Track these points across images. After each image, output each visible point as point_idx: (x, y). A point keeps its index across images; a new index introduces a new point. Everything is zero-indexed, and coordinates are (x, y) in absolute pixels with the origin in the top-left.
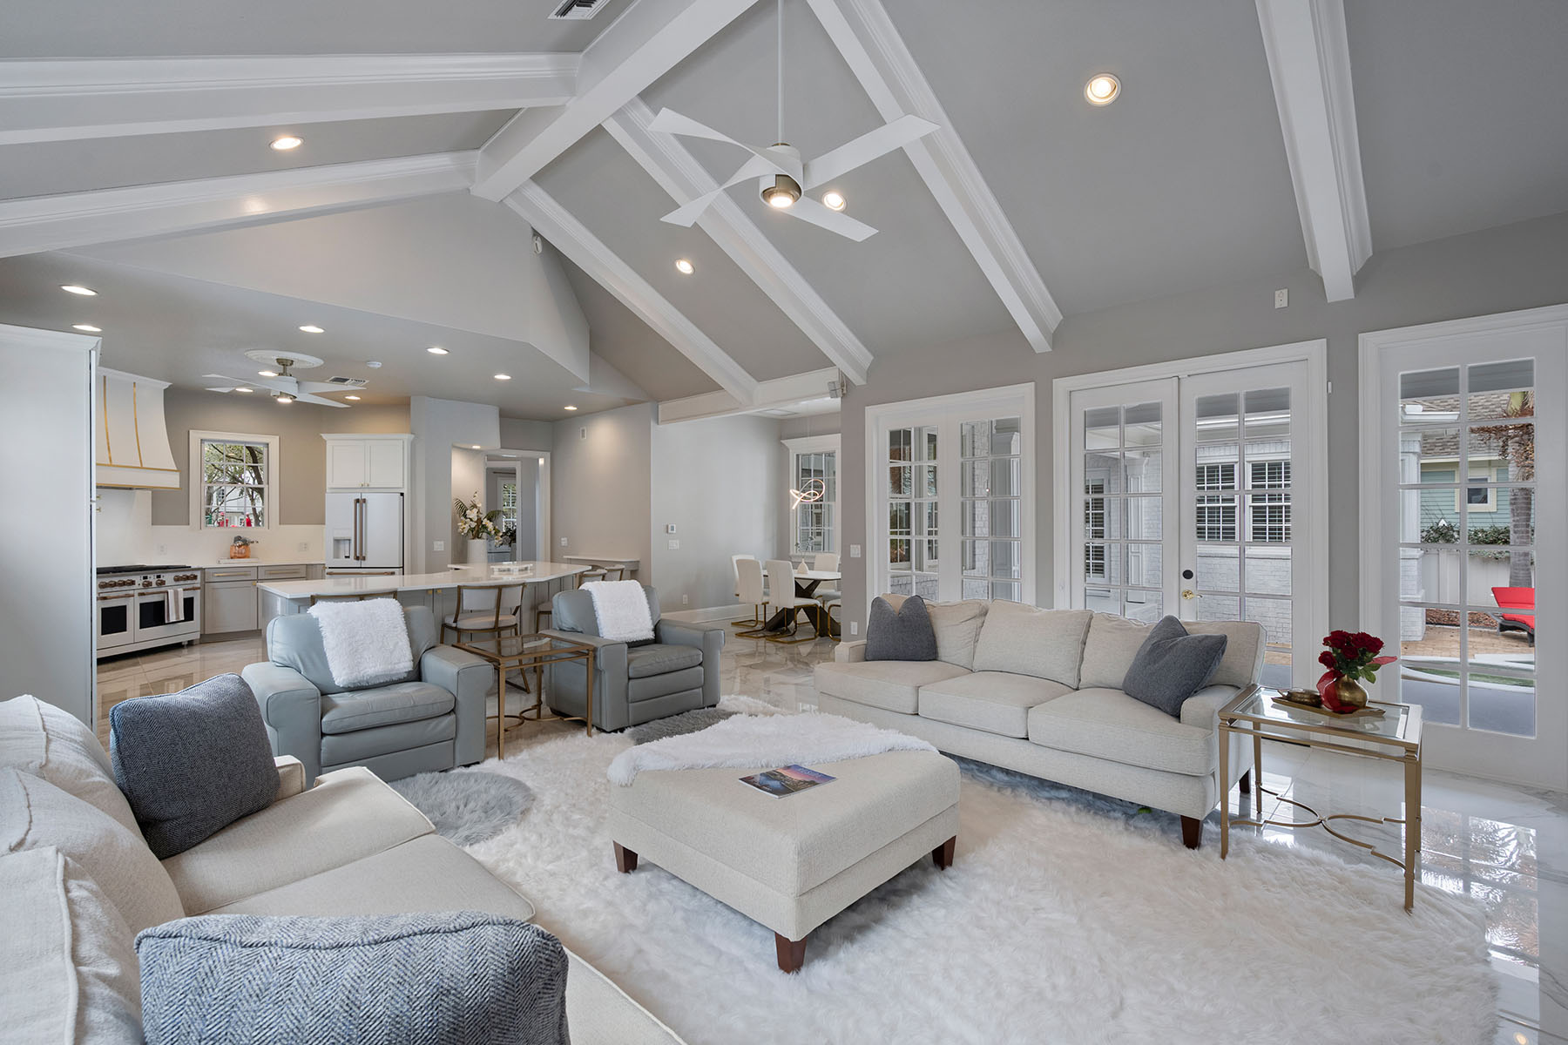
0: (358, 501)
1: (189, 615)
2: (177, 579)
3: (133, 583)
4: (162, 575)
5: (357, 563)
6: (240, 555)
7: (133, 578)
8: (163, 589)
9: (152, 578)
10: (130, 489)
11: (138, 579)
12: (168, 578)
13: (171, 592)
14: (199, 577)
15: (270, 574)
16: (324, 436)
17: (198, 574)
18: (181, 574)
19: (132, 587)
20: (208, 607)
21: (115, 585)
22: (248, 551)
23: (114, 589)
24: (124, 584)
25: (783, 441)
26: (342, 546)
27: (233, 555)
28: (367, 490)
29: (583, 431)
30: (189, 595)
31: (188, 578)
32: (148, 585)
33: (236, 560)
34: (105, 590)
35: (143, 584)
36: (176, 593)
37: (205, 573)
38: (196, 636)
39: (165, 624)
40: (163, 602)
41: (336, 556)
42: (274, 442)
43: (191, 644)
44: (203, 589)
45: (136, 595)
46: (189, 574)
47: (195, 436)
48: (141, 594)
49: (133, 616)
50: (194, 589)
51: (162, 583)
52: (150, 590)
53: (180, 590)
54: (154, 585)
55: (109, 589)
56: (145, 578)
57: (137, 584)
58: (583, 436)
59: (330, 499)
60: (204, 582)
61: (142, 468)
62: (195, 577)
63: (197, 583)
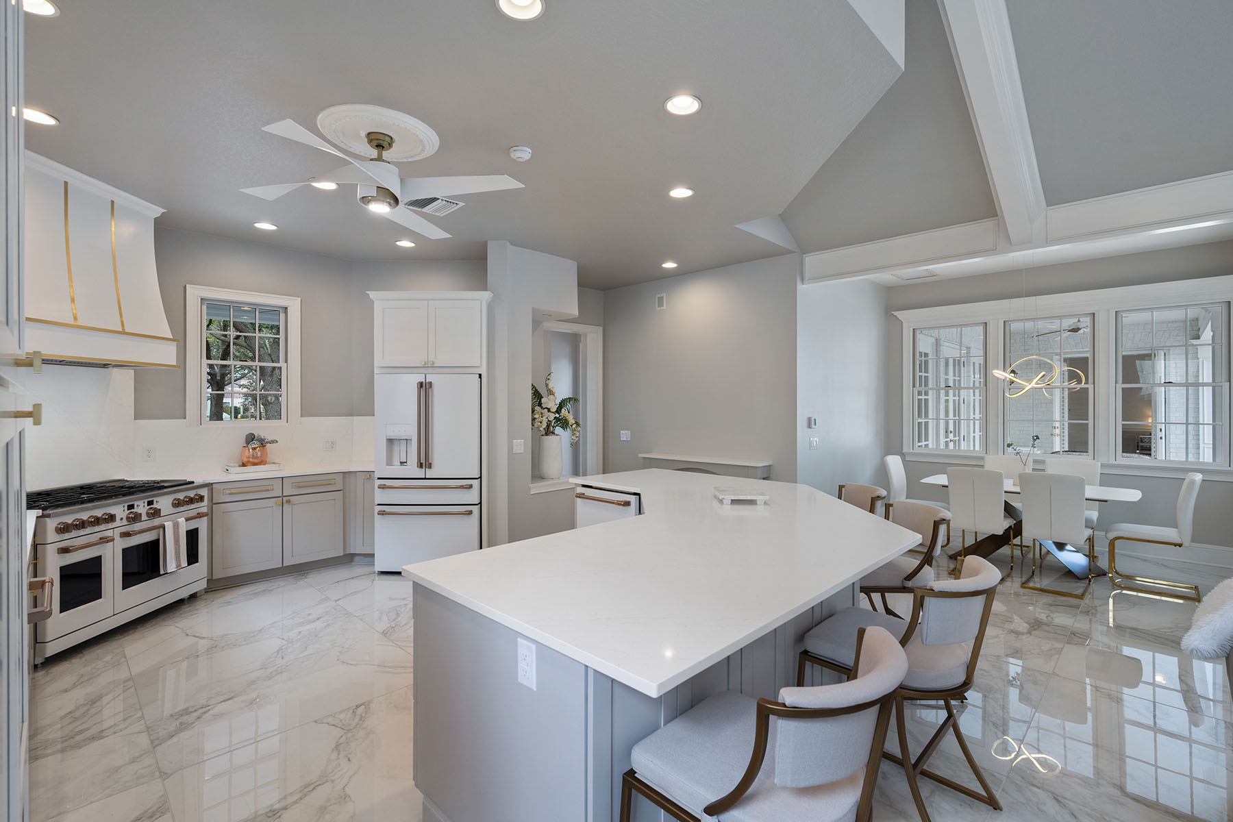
0: (421, 384)
1: (193, 558)
2: (177, 504)
3: (112, 518)
4: (155, 499)
5: (420, 473)
6: (256, 461)
7: (112, 510)
8: (157, 522)
9: (141, 508)
10: (105, 366)
11: (119, 510)
12: (164, 503)
13: (169, 525)
14: (206, 498)
15: (299, 487)
16: (372, 295)
17: (204, 492)
18: (181, 496)
19: (111, 525)
20: (217, 539)
21: (82, 525)
22: (264, 453)
23: (82, 532)
24: (97, 521)
25: (895, 313)
26: (396, 448)
27: (245, 460)
28: (430, 370)
29: (661, 299)
30: (192, 525)
31: (191, 501)
32: (136, 518)
33: (250, 468)
34: (67, 536)
35: (128, 518)
36: (176, 527)
37: (212, 489)
38: (203, 585)
39: (161, 575)
40: (158, 541)
41: (389, 462)
42: (294, 305)
43: (193, 597)
44: (209, 515)
45: (117, 538)
46: (192, 494)
47: (195, 294)
48: (126, 535)
49: (112, 571)
50: (200, 516)
51: (156, 513)
52: (137, 526)
53: (182, 520)
54: (144, 517)
55: (74, 533)
56: (131, 507)
57: (118, 518)
58: (661, 305)
59: (381, 382)
60: (212, 503)
61: (123, 333)
62: (201, 498)
63: (203, 507)
